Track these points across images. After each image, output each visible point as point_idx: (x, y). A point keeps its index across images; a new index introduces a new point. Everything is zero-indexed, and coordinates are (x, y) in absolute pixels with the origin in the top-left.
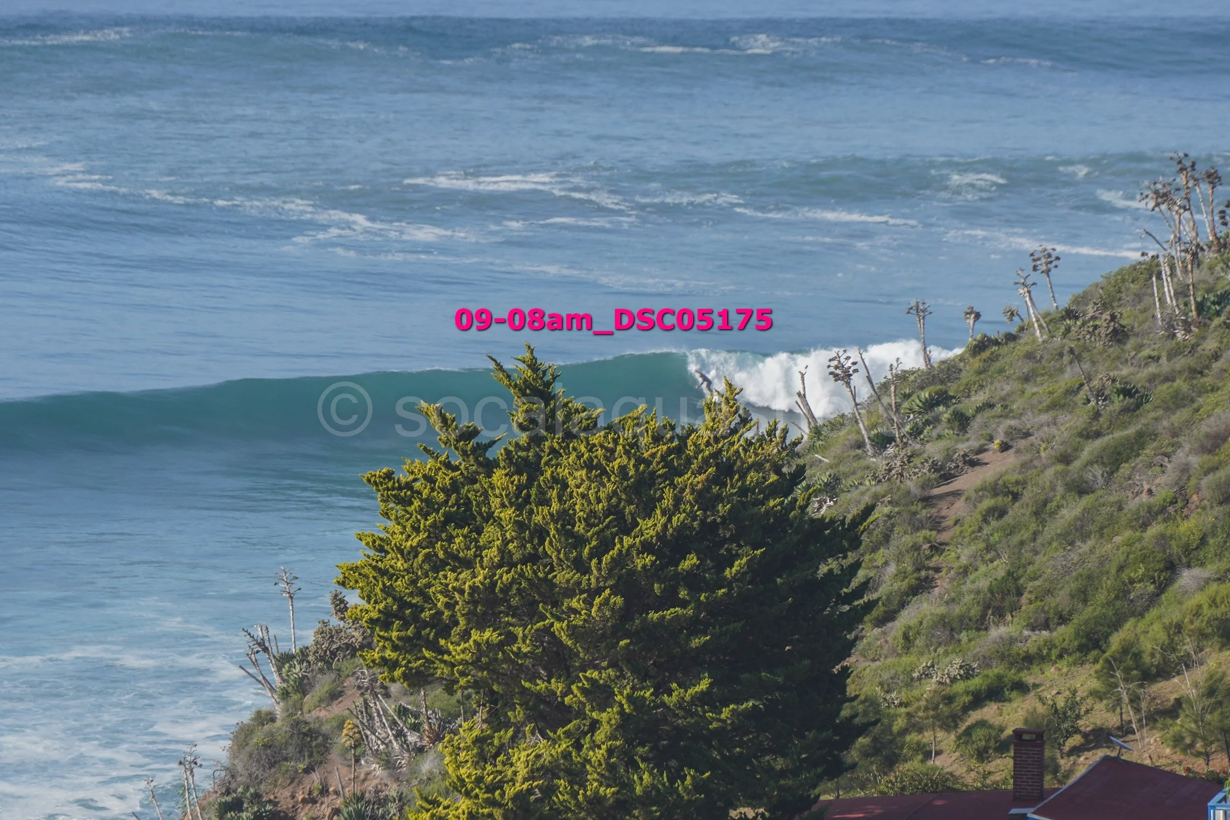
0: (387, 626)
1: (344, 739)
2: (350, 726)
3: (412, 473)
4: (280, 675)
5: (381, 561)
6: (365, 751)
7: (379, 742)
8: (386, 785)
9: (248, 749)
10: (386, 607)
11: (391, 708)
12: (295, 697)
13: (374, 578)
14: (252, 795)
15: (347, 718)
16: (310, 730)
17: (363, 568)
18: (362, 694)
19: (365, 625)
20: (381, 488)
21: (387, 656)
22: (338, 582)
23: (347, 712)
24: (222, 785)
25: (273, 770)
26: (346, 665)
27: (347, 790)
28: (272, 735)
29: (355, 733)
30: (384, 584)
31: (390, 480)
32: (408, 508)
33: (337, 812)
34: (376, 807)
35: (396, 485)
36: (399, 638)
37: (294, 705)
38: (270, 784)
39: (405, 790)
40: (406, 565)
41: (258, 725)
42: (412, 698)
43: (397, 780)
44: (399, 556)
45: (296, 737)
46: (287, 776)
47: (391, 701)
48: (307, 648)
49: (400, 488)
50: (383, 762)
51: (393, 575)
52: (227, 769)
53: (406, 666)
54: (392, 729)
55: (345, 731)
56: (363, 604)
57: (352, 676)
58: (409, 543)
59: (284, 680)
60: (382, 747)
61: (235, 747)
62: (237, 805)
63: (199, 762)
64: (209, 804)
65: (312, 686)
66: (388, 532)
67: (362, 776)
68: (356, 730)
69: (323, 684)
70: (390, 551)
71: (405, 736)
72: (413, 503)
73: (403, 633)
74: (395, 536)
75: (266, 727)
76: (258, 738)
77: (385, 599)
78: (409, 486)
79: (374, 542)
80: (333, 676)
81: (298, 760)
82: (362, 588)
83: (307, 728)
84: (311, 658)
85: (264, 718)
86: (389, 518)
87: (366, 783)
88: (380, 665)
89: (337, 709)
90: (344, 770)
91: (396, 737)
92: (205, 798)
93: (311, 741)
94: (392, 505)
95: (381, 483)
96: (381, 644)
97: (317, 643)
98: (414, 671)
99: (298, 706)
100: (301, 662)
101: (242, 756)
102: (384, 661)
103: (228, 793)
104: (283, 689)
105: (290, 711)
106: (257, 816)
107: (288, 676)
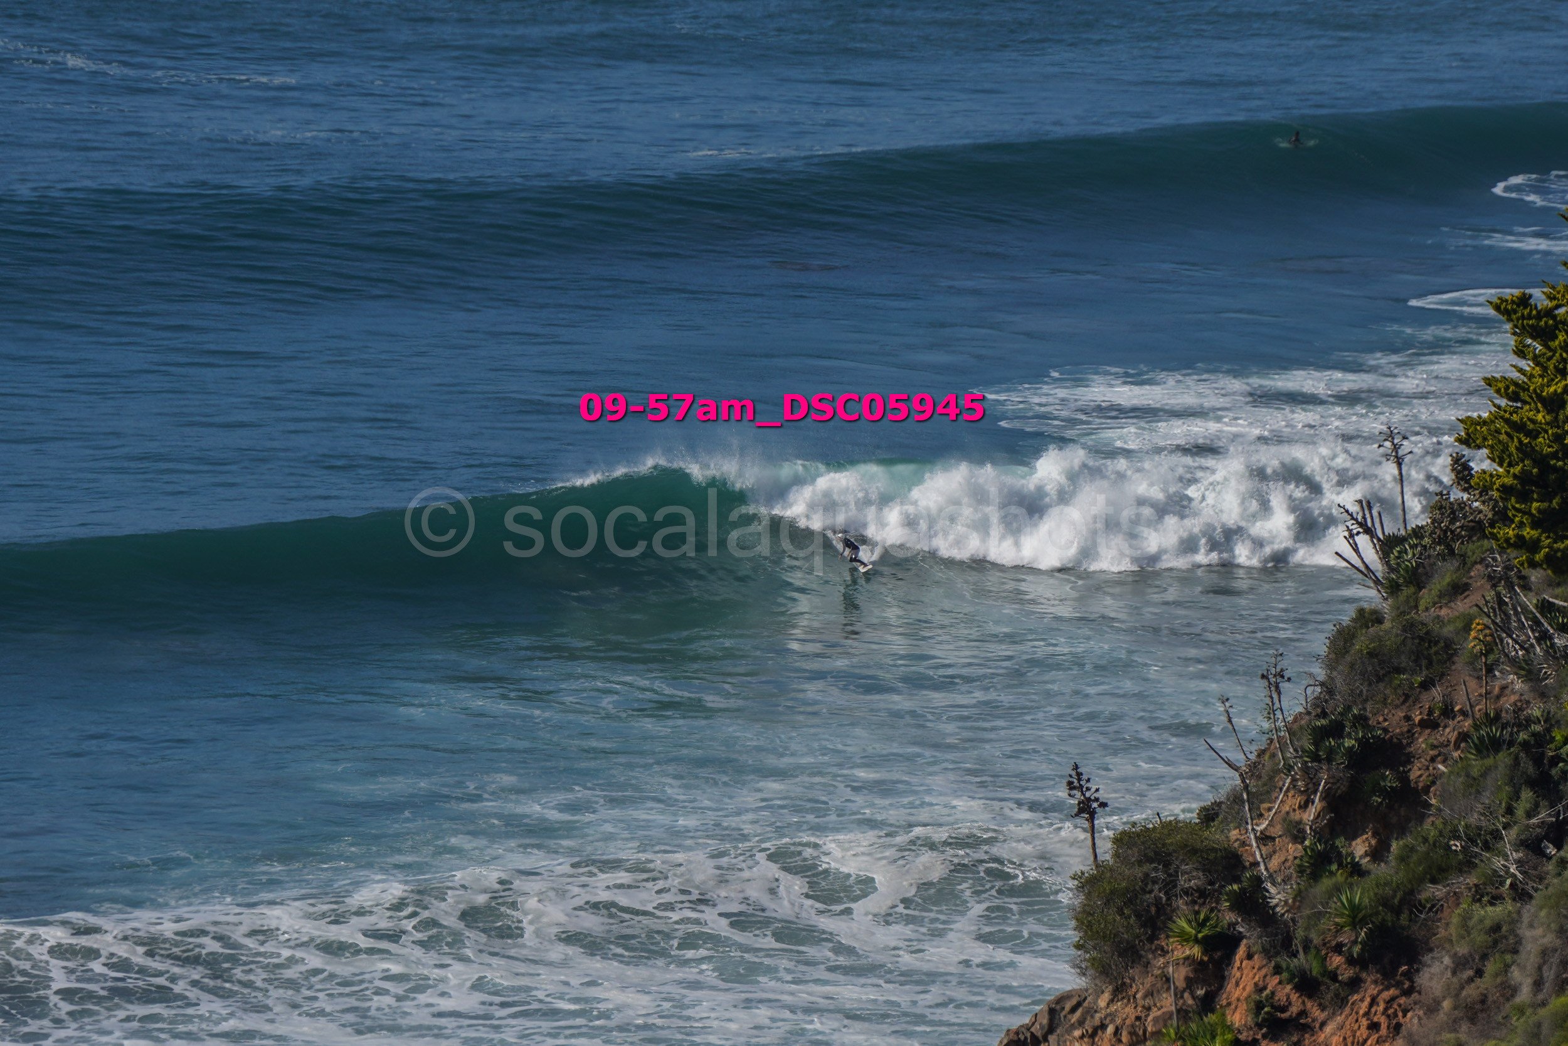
0: (1524, 497)
1: (1472, 644)
2: (1479, 627)
3: (1554, 298)
4: (1388, 563)
5: (1516, 412)
6: (1498, 660)
7: (1517, 647)
8: (1528, 702)
9: (1348, 658)
10: (1523, 471)
11: (1530, 601)
12: (1407, 591)
13: (1506, 433)
14: (1354, 716)
15: (1476, 618)
16: (1427, 633)
17: (1493, 422)
18: (1494, 586)
19: (1495, 494)
20: (1514, 317)
21: (1525, 533)
22: (1460, 440)
23: (1475, 608)
24: (1315, 706)
25: (1381, 686)
26: (1474, 548)
27: (1477, 708)
28: (1380, 641)
30: (1520, 442)
31: (1525, 308)
32: (1551, 344)
33: (1463, 737)
34: (1515, 730)
35: (1534, 312)
36: (1539, 510)
37: (1407, 601)
38: (1377, 702)
39: (1553, 709)
40: (1548, 418)
41: (1361, 627)
42: (1559, 591)
43: (1543, 695)
44: (1539, 405)
45: (1409, 642)
47: (1532, 594)
48: (1422, 527)
49: (1539, 317)
50: (1523, 673)
51: (1531, 431)
52: (1322, 684)
53: (1550, 546)
54: (1533, 631)
55: (1473, 634)
56: (1492, 468)
57: (1480, 563)
58: (1552, 389)
59: (1392, 570)
60: (1520, 653)
61: (1332, 656)
62: (1336, 730)
63: (1287, 675)
64: (1301, 727)
65: (1429, 576)
66: (1524, 375)
67: (1496, 691)
68: (1487, 631)
69: (1445, 574)
70: (1528, 399)
71: (1551, 638)
72: (1557, 337)
73: (1546, 504)
74: (1534, 380)
75: (1371, 630)
76: (1361, 644)
77: (1522, 461)
78: (1549, 313)
79: (1507, 388)
80: (1456, 564)
81: (1413, 672)
82: (1492, 447)
83: (1424, 631)
84: (1426, 541)
85: (1368, 618)
86: (1524, 357)
87: (1503, 700)
88: (1516, 546)
89: (1462, 606)
90: (1472, 684)
91: (1538, 640)
92: (1295, 720)
93: (1430, 647)
94: (1529, 341)
95: (1515, 312)
96: (1517, 519)
97: (1434, 521)
98: (1559, 554)
99: (1412, 604)
100: (1411, 547)
101: (1340, 668)
102: (1520, 543)
103: (1324, 714)
104: (1391, 581)
105: (1402, 609)
106: (1363, 743)
107: (1398, 564)
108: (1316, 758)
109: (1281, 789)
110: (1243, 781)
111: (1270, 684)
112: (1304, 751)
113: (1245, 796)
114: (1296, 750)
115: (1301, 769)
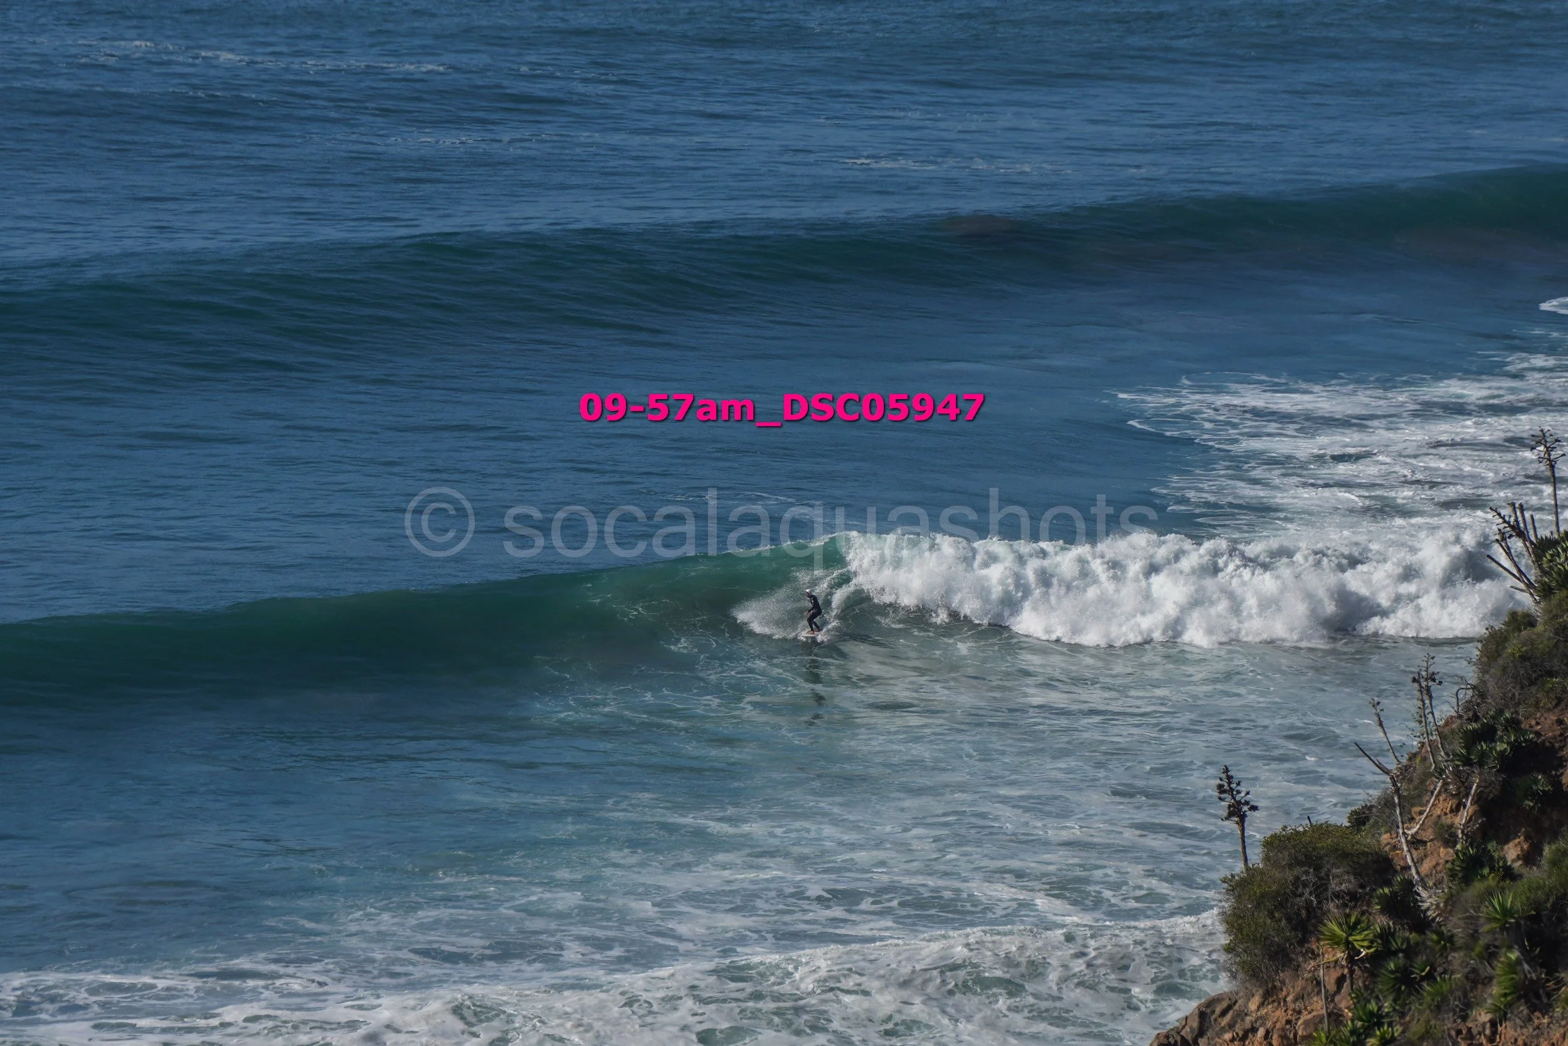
4: (1540, 567)
9: (1500, 661)
12: (1560, 594)
14: (1506, 720)
24: (1468, 709)
25: (1533, 689)
28: (1532, 644)
37: (1560, 605)
38: (1529, 706)
41: (1513, 631)
45: (1562, 645)
46: (1552, 695)
52: (1474, 688)
59: (1544, 573)
61: (1485, 659)
62: (1488, 734)
63: (1438, 678)
64: (1452, 731)
75: (1523, 633)
76: (1513, 647)
85: (1519, 621)
92: (1447, 724)
99: (1565, 607)
100: (1564, 550)
101: (1493, 671)
103: (1476, 718)
104: (1543, 584)
105: (1554, 612)
106: (1515, 746)
107: (1550, 567)
108: (1467, 762)
109: (1432, 793)
110: (1394, 784)
111: (1421, 687)
112: (1455, 754)
113: (1396, 800)
114: (1447, 754)
115: (1451, 773)
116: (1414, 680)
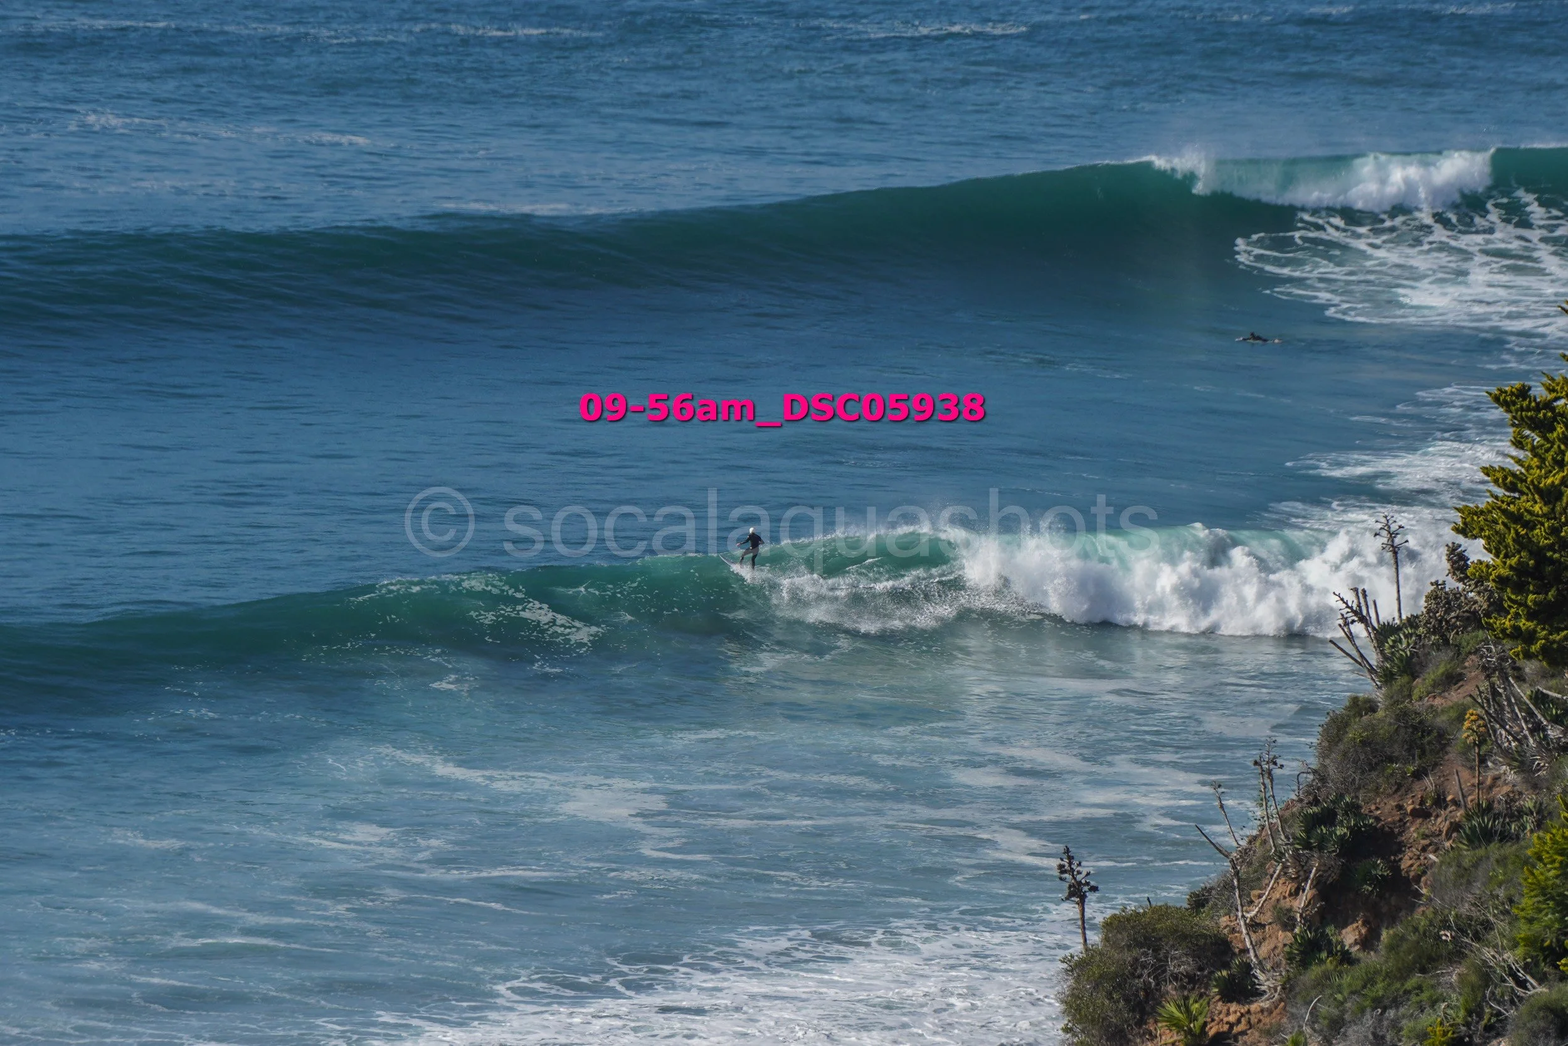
0: (1520, 588)
1: (1465, 734)
2: (1473, 718)
3: (1553, 390)
4: (1382, 652)
5: (1513, 503)
6: (1491, 751)
7: (1510, 738)
8: (1520, 793)
9: (1341, 746)
10: (1519, 562)
11: (1523, 692)
12: (1401, 680)
13: (1503, 523)
14: (1347, 804)
15: (1469, 707)
16: (1421, 722)
17: (1490, 512)
18: (1488, 677)
19: (1491, 584)
20: (1513, 408)
21: (1521, 625)
22: (1457, 530)
23: (1469, 699)
24: (1308, 793)
25: (1374, 774)
26: (1470, 638)
27: (1470, 798)
28: (1373, 730)
29: (1479, 726)
30: (1517, 533)
31: (1524, 399)
32: (1549, 435)
33: (1455, 827)
34: (1507, 820)
35: (1533, 404)
36: (1535, 602)
37: (1401, 691)
38: (1369, 791)
39: (1545, 800)
40: (1545, 509)
41: (1354, 716)
42: (1553, 682)
43: (1535, 787)
44: (1536, 496)
45: (1402, 731)
46: (1392, 781)
47: (1526, 685)
48: (1417, 617)
49: (1538, 409)
50: (1516, 764)
51: (1528, 522)
52: (1315, 772)
53: (1546, 638)
54: (1526, 722)
55: (1467, 724)
56: (1488, 558)
57: (1475, 653)
58: (1549, 481)
59: (1386, 658)
60: (1513, 744)
61: (1325, 744)
62: (1328, 818)
63: (1279, 761)
64: (1293, 815)
65: (1423, 666)
66: (1522, 466)
67: (1489, 781)
68: (1481, 722)
69: (1439, 664)
70: (1525, 490)
71: (1544, 729)
72: (1555, 429)
73: (1542, 597)
74: (1532, 471)
75: (1365, 718)
76: (1353, 733)
77: (1519, 552)
78: (1548, 405)
79: (1505, 478)
80: (1451, 654)
81: (1406, 762)
82: (1488, 538)
83: (1418, 720)
84: (1421, 630)
85: (1361, 707)
86: (1522, 448)
87: (1495, 790)
88: (1512, 637)
89: (1456, 696)
90: (1465, 774)
91: (1531, 731)
92: (1288, 808)
93: (1423, 736)
94: (1527, 432)
95: (1514, 403)
96: (1513, 610)
97: (1429, 611)
98: (1555, 646)
99: (1406, 693)
100: (1406, 636)
101: (1333, 755)
102: (1516, 634)
103: (1316, 802)
104: (1385, 669)
105: (1395, 698)
106: (1355, 831)
107: (1392, 653)
108: (1307, 846)
109: (1272, 876)
110: (1234, 867)
111: (1263, 769)
112: (1295, 838)
113: (1236, 883)
114: (1287, 837)
115: (1292, 856)
116: (1256, 763)
